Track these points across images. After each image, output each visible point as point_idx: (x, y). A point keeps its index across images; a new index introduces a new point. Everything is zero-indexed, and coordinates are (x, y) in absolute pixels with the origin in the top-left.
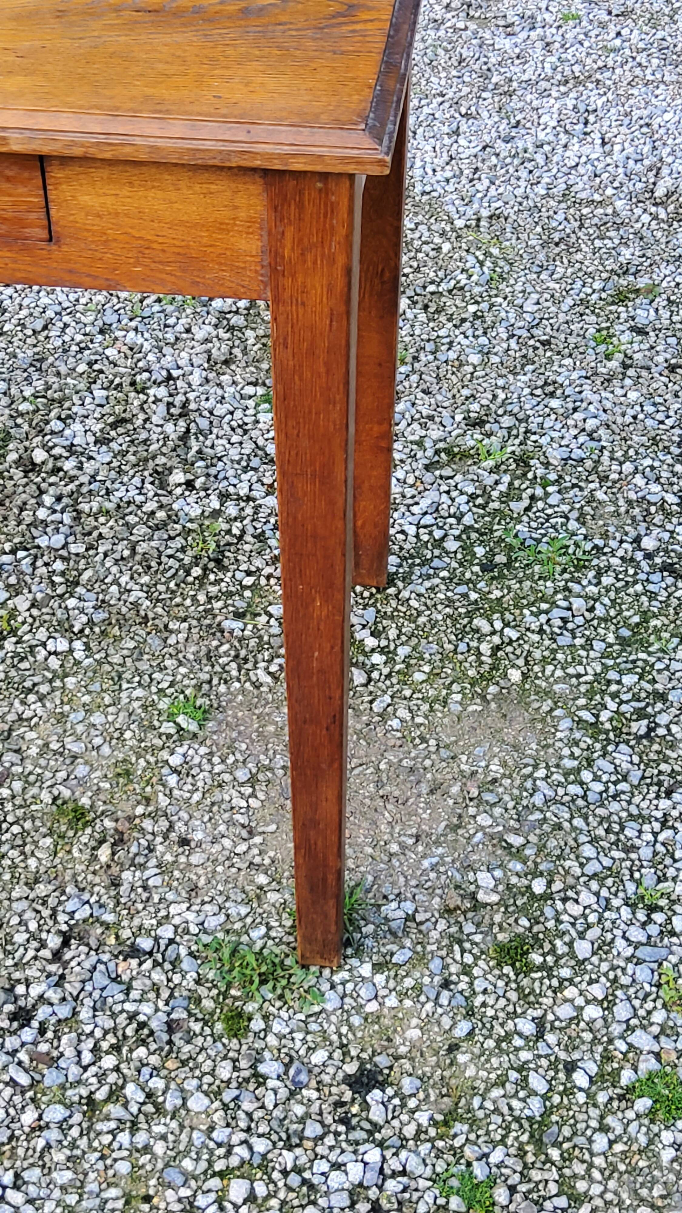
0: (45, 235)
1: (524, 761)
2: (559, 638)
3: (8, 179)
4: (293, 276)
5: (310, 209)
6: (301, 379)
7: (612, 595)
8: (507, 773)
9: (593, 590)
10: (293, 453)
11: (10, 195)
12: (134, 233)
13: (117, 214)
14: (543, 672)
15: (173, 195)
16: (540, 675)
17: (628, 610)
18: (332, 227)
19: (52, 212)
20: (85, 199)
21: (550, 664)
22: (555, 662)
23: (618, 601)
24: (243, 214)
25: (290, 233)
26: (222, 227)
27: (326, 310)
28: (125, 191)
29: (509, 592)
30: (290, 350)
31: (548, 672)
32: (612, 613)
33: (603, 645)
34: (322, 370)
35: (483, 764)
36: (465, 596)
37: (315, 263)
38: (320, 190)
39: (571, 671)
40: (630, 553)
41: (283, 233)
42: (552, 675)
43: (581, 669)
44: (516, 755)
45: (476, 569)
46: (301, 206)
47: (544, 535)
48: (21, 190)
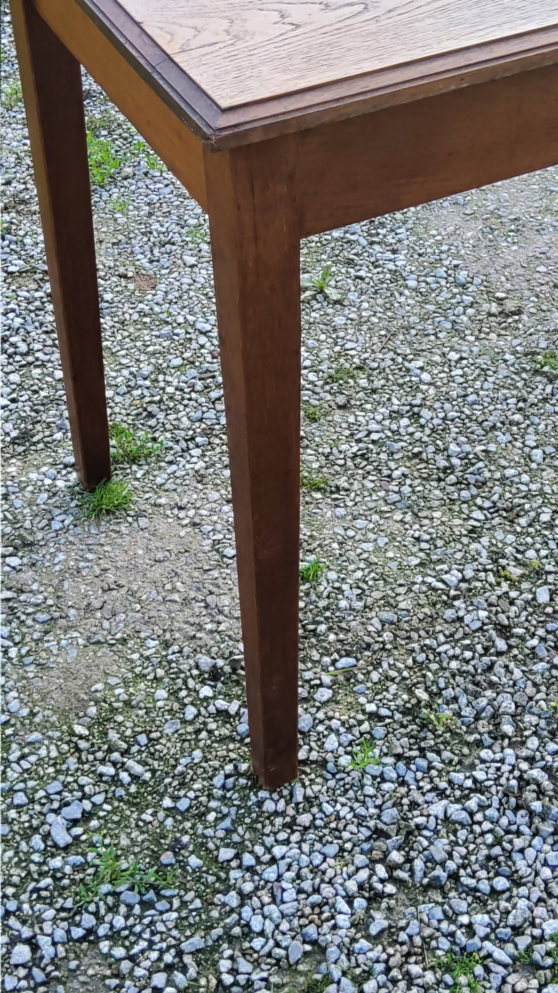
1: (32, 658)
2: (60, 788)
7: (33, 868)
8: (40, 645)
9: (56, 862)
14: (57, 746)
16: (59, 743)
17: (11, 859)
21: (56, 758)
22: (52, 762)
23: (24, 864)
29: (137, 826)
31: (53, 747)
32: (23, 845)
33: (16, 801)
35: (63, 642)
36: (175, 799)
39: (33, 759)
40: (37, 930)
42: (48, 748)
43: (25, 764)
44: (42, 661)
45: (185, 839)
47: (141, 917)
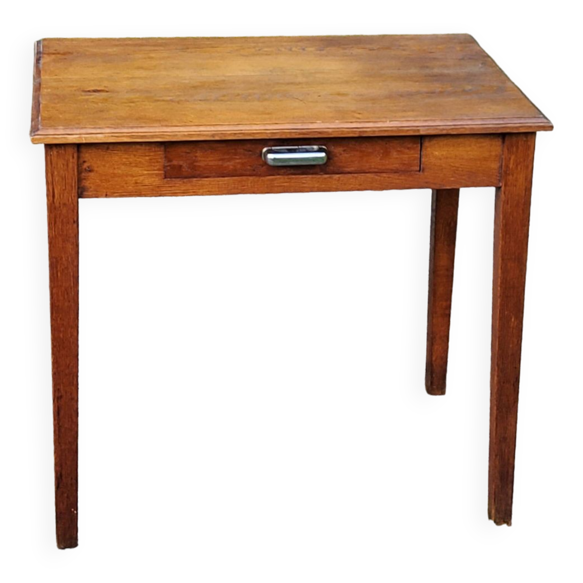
0: (418, 169)
3: (408, 148)
4: (513, 175)
5: (520, 147)
6: (513, 217)
10: (507, 250)
11: (408, 154)
12: (452, 164)
13: (447, 158)
15: (469, 149)
18: (528, 155)
19: (423, 160)
20: (437, 153)
24: (493, 154)
25: (513, 157)
26: (485, 159)
27: (524, 187)
28: (452, 149)
30: (509, 205)
34: (521, 212)
37: (521, 169)
38: (525, 141)
41: (510, 159)
46: (517, 148)
48: (412, 152)
